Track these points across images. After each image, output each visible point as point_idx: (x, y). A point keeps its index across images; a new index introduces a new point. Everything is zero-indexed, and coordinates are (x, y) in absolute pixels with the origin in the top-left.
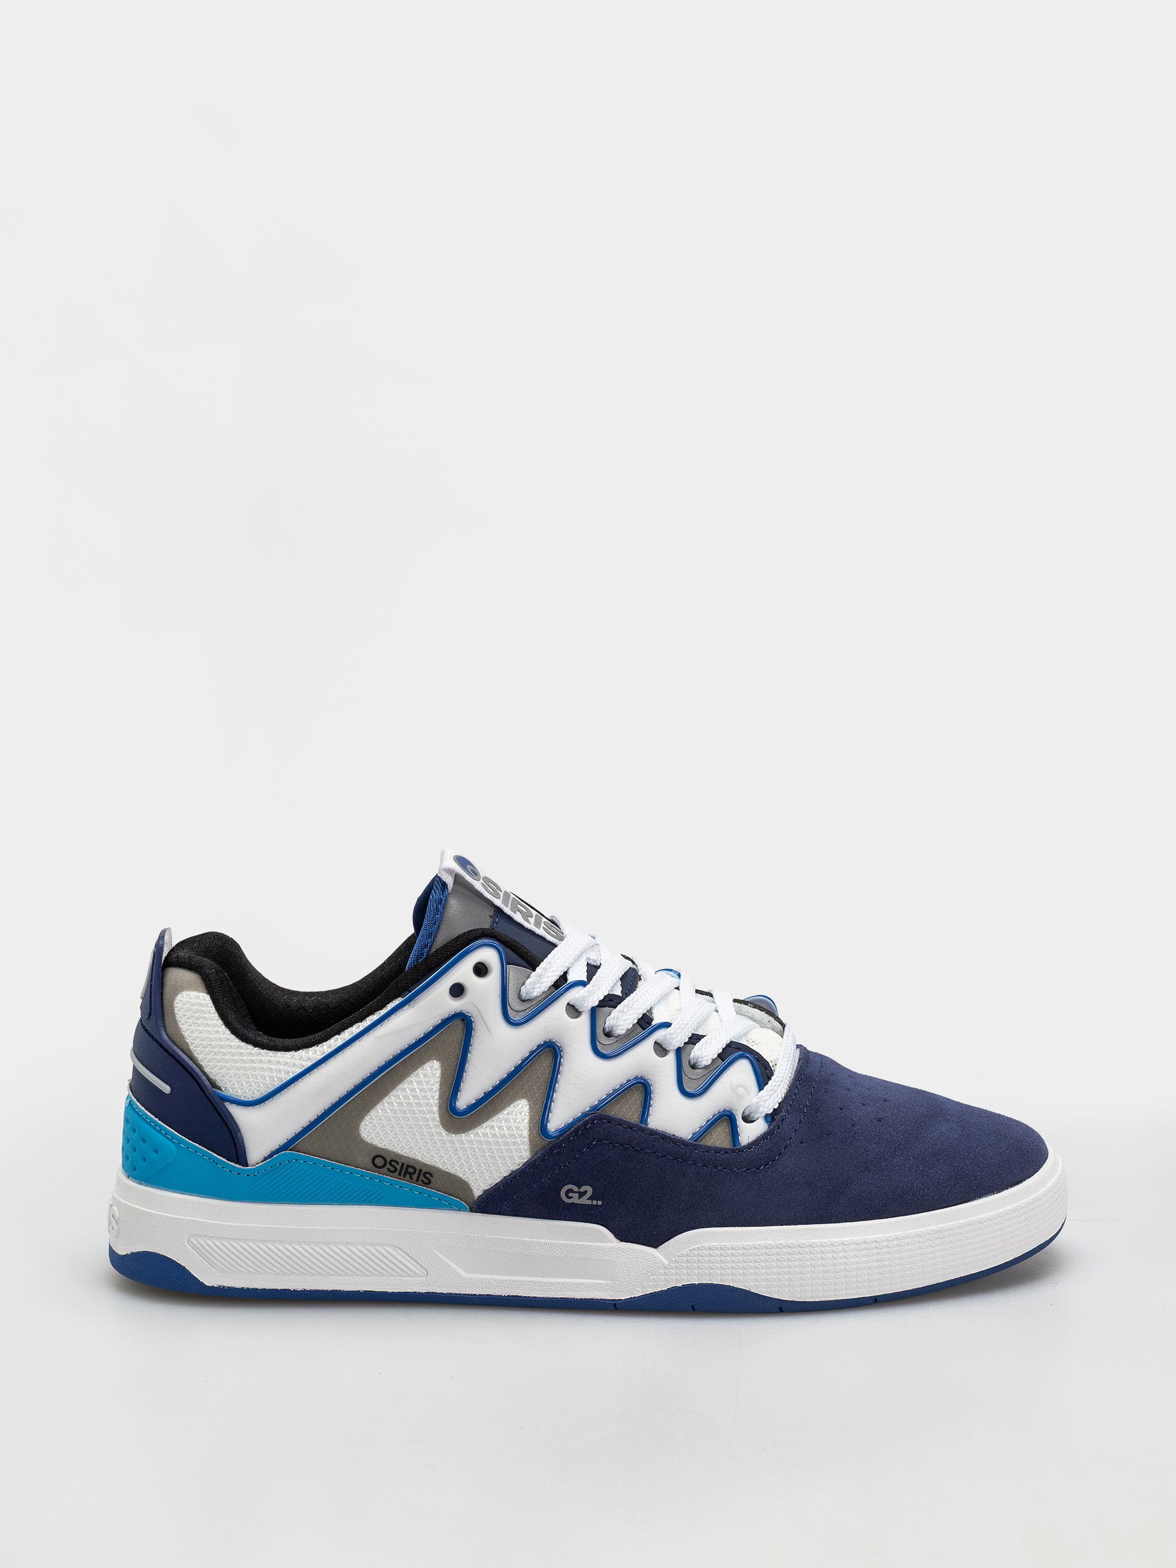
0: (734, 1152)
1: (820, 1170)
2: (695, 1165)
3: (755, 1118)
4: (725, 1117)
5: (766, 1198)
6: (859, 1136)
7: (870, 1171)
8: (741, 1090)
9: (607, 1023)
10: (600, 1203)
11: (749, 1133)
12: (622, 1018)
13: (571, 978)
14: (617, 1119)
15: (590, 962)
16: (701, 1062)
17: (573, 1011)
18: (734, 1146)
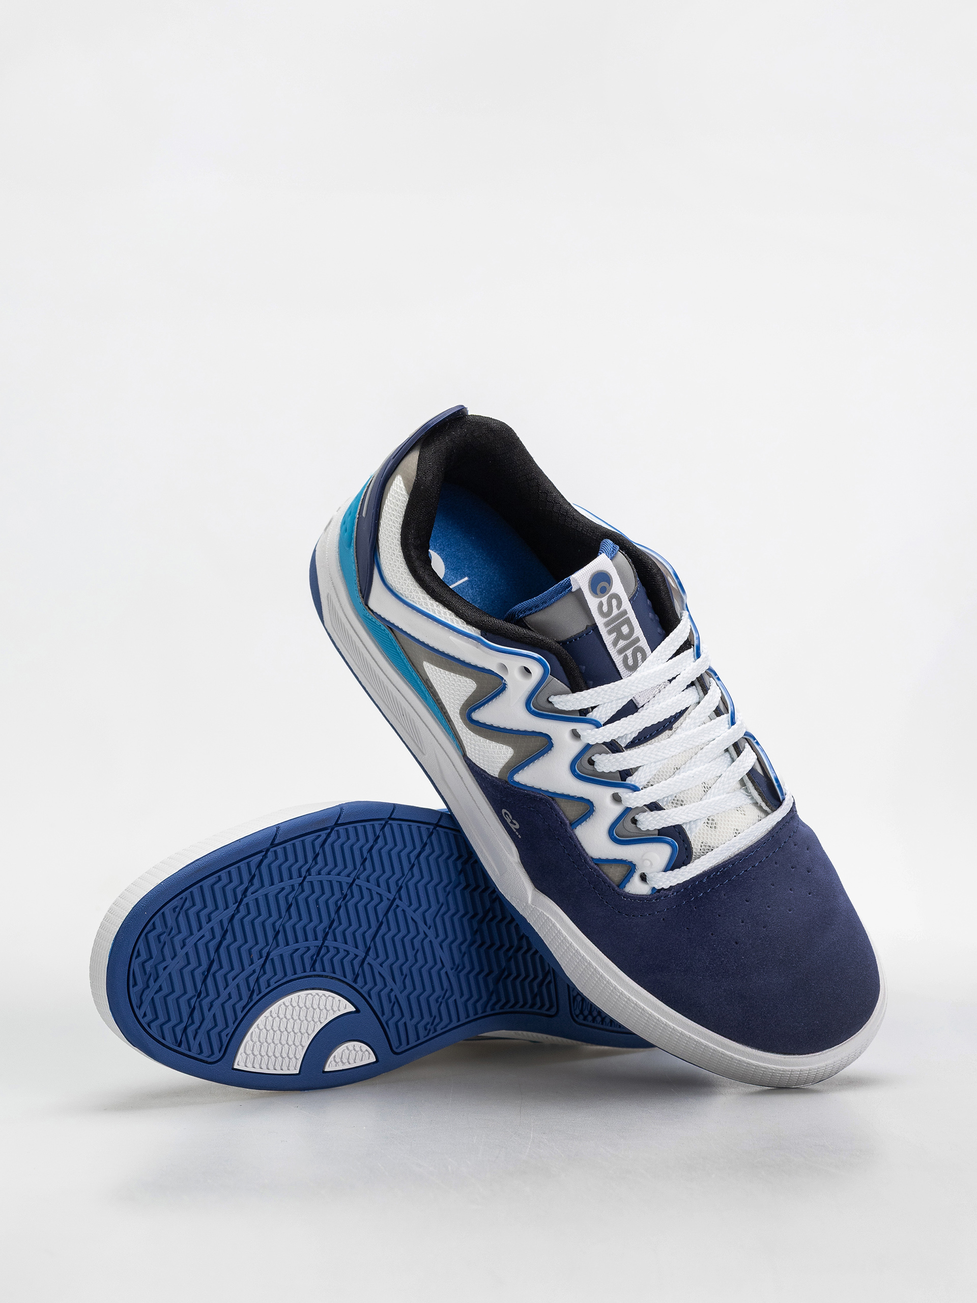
0: (616, 890)
3: (648, 882)
4: (629, 866)
9: (595, 758)
10: (520, 837)
11: (636, 887)
12: (607, 763)
13: (591, 715)
14: (557, 812)
16: (643, 825)
17: (576, 735)
18: (620, 886)
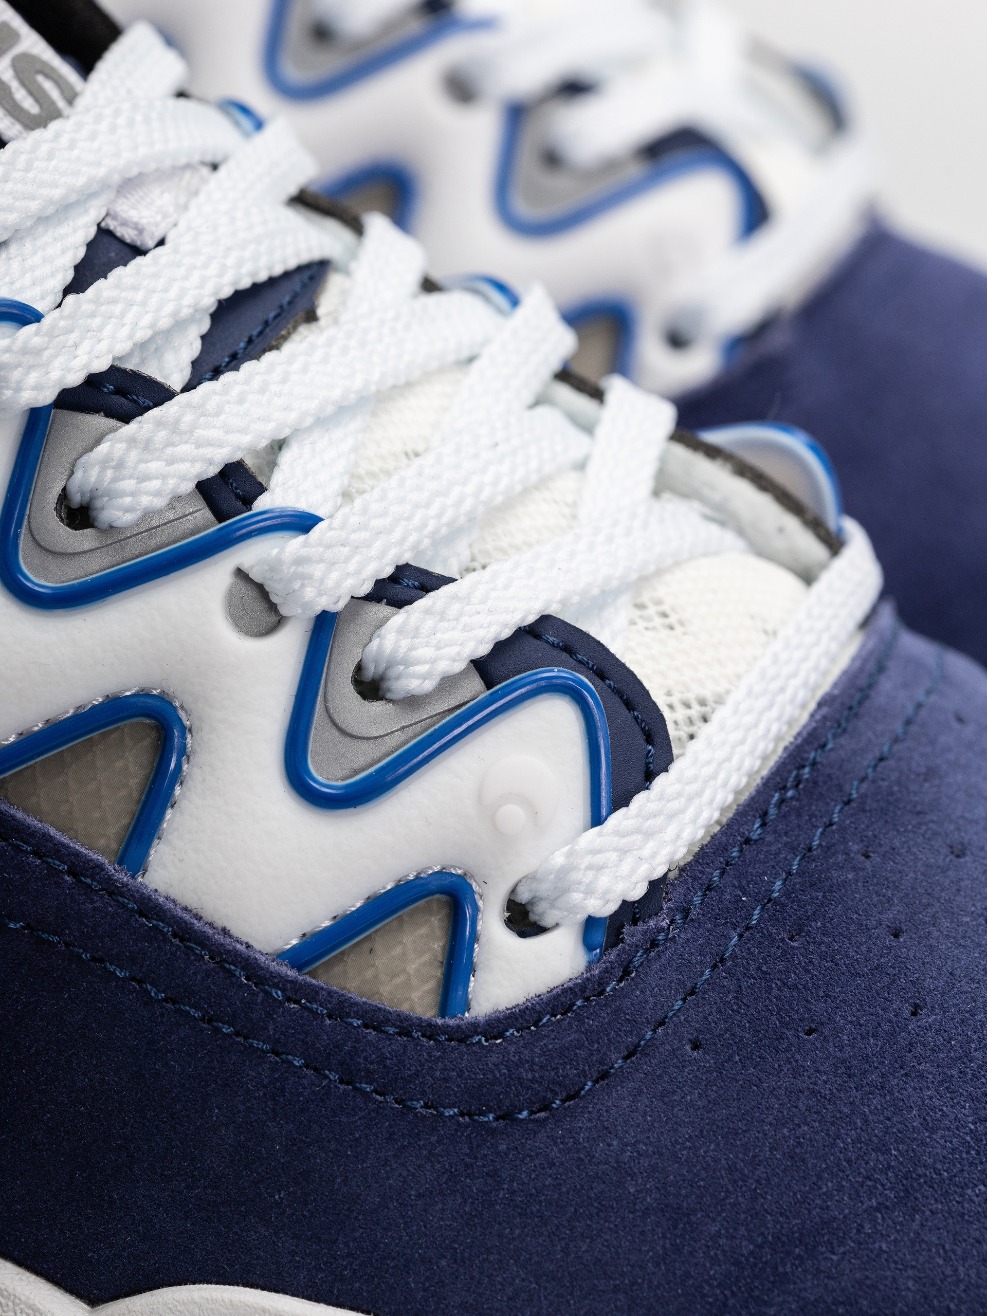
0: (430, 1038)
1: (731, 1169)
2: (277, 1054)
3: (547, 922)
4: (437, 896)
5: (500, 1236)
6: (919, 1059)
7: (915, 1210)
8: (515, 814)
9: (79, 475)
11: (509, 973)
15: (112, 224)
16: (398, 678)
18: (444, 1009)
